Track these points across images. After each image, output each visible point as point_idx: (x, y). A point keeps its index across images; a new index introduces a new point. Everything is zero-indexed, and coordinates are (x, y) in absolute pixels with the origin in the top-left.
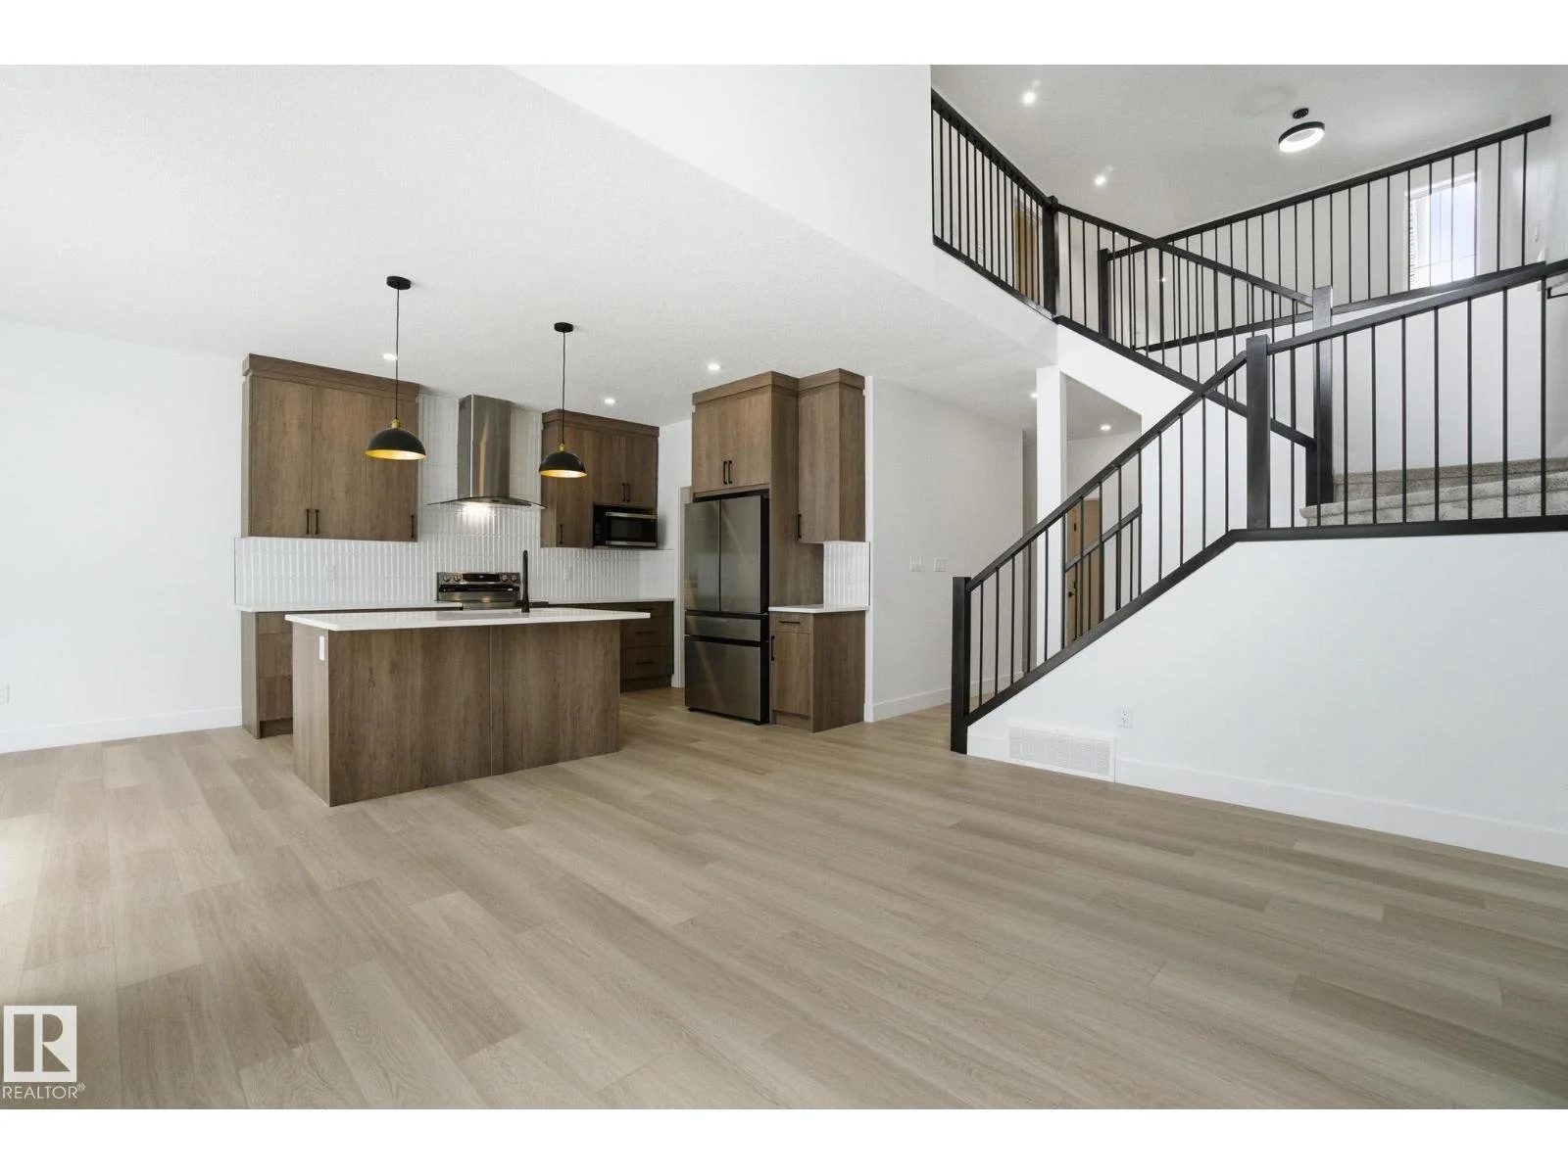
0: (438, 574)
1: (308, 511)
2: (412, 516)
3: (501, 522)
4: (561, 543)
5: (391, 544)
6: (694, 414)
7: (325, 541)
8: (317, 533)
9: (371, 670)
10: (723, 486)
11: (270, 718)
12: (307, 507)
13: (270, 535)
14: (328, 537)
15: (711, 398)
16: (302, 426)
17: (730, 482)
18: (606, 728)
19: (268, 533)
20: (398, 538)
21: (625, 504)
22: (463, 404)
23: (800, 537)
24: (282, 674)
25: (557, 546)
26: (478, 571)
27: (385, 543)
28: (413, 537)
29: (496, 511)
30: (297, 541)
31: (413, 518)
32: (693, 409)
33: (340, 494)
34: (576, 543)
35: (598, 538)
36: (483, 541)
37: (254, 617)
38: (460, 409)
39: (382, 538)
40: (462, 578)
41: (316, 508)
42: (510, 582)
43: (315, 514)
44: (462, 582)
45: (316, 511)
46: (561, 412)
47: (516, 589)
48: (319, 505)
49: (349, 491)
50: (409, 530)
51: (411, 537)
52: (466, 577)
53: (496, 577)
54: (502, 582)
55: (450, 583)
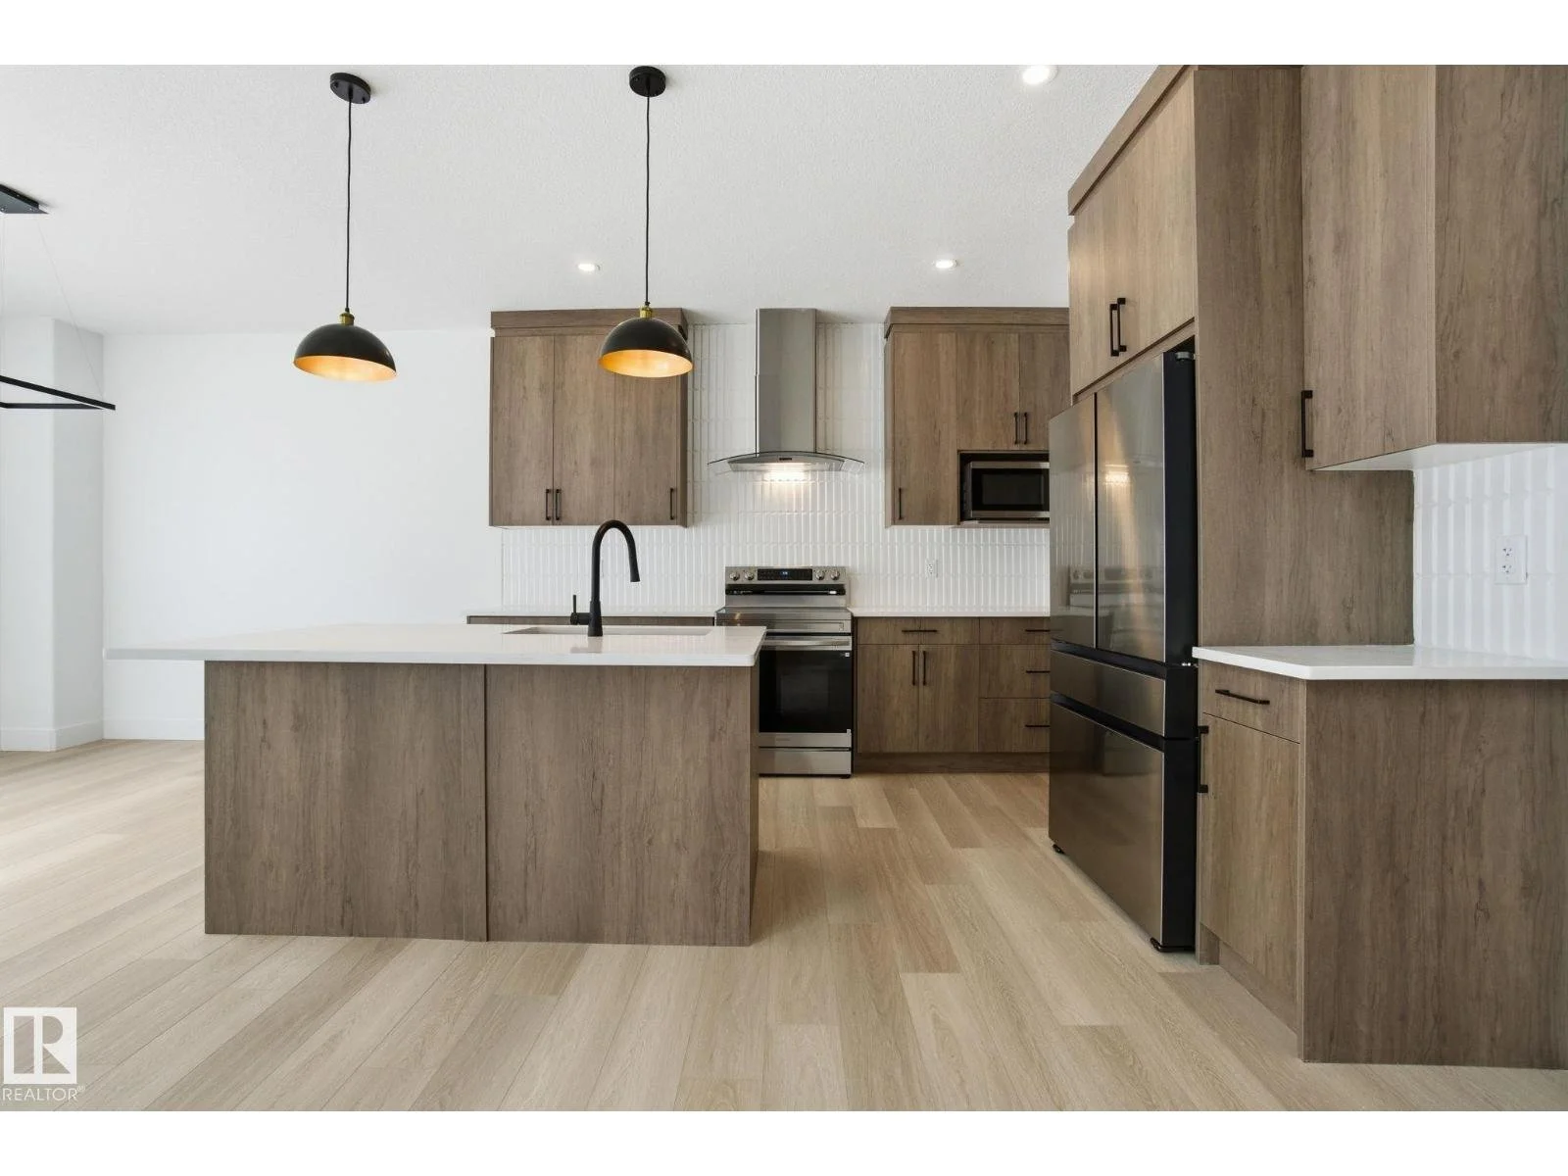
0: (729, 569)
3: (822, 491)
4: (901, 518)
8: (560, 518)
9: (265, 723)
10: (1113, 364)
12: (547, 487)
13: (511, 524)
16: (543, 388)
17: (1123, 350)
18: (715, 891)
19: (511, 521)
23: (1309, 453)
26: (779, 566)
28: (674, 519)
31: (674, 492)
33: (585, 468)
34: (930, 517)
36: (795, 520)
40: (756, 574)
41: (556, 487)
42: (828, 581)
43: (555, 494)
44: (756, 581)
45: (558, 491)
46: (895, 311)
47: (841, 591)
48: (561, 483)
49: (595, 463)
50: (669, 510)
51: (672, 518)
52: (764, 573)
53: (807, 573)
54: (815, 581)
55: (738, 582)
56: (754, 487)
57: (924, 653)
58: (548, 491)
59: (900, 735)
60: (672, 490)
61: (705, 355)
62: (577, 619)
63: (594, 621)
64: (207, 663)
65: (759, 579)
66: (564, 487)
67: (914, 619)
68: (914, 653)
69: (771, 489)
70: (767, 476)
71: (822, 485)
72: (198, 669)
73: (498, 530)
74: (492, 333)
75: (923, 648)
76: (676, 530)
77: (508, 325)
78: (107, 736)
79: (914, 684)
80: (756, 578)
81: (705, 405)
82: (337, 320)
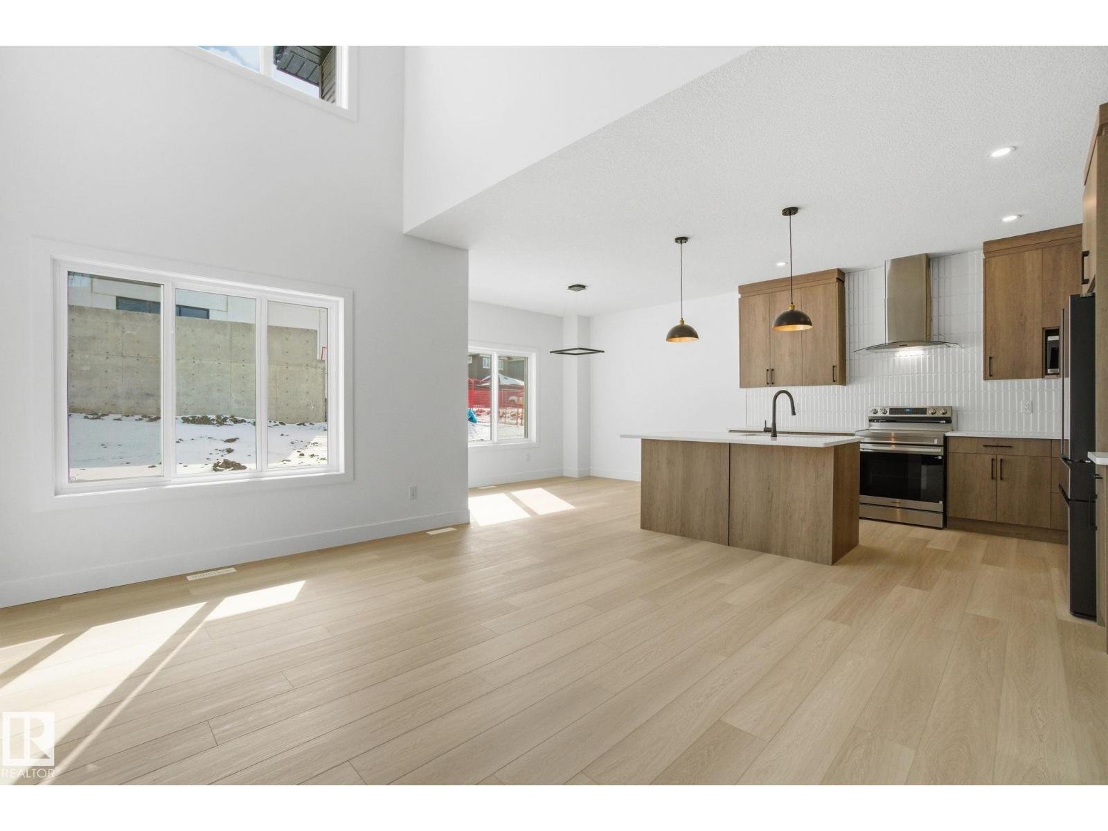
0: (870, 408)
8: (772, 383)
9: (658, 462)
12: (767, 368)
16: (764, 319)
26: (905, 406)
28: (843, 381)
40: (888, 411)
41: (772, 368)
42: (939, 414)
43: (771, 372)
44: (888, 414)
45: (772, 370)
46: (986, 244)
47: (948, 421)
48: (774, 366)
50: (832, 376)
51: (834, 381)
52: (893, 410)
53: (923, 411)
54: (929, 414)
55: (877, 415)
57: (1001, 460)
58: (768, 370)
59: (980, 509)
60: (834, 366)
61: (856, 289)
62: (766, 430)
63: (773, 432)
64: (642, 439)
65: (890, 414)
66: (778, 368)
67: (994, 439)
68: (993, 460)
69: (900, 361)
70: (897, 354)
71: (936, 357)
72: (640, 441)
73: (744, 390)
74: (739, 296)
75: (999, 457)
76: (837, 388)
77: (747, 291)
78: (591, 475)
79: (992, 478)
80: (888, 413)
81: (856, 316)
82: (679, 323)
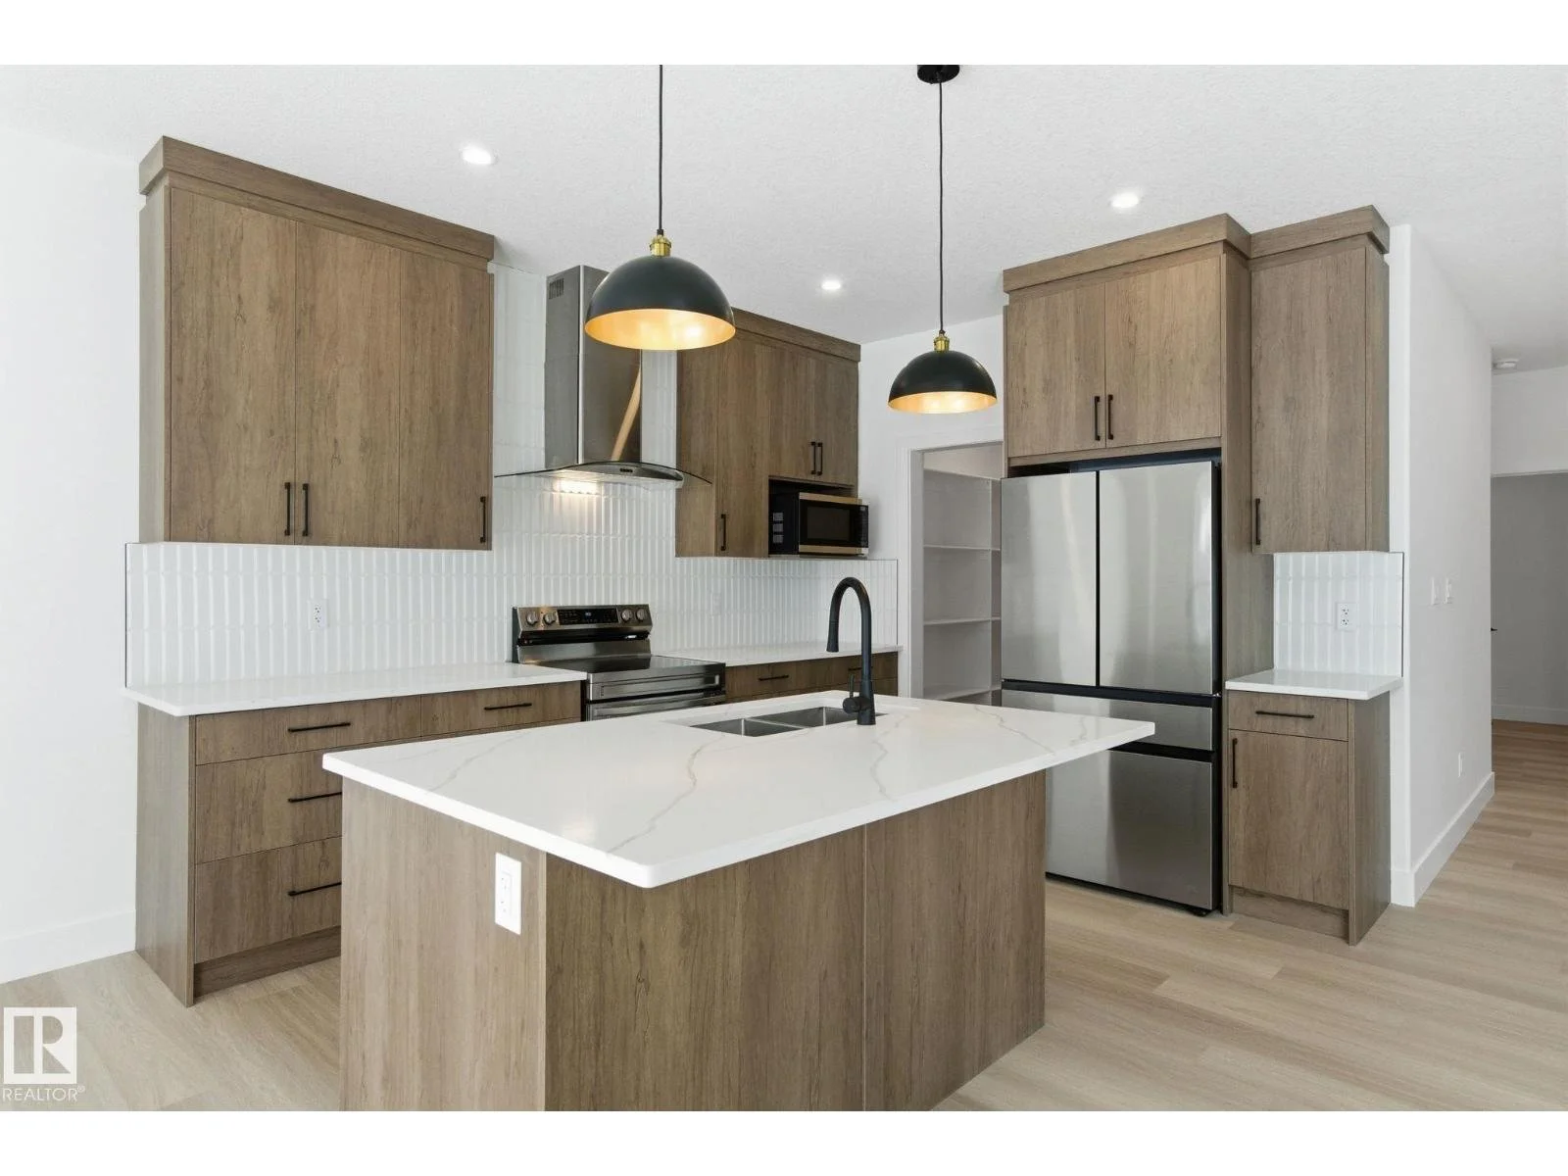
0: (514, 611)
1: (288, 486)
2: (483, 499)
3: (615, 511)
4: (723, 549)
5: (443, 553)
6: (1006, 309)
7: (323, 550)
8: (306, 533)
10: (1091, 444)
11: (220, 954)
12: (286, 480)
13: (212, 538)
14: (325, 541)
15: (1055, 275)
16: (275, 305)
17: (1111, 437)
19: (207, 533)
20: (460, 543)
21: (813, 479)
22: (558, 286)
23: (1258, 542)
24: (243, 850)
25: (717, 554)
27: (432, 552)
28: (484, 541)
29: (607, 491)
30: (270, 549)
31: (485, 501)
32: (1006, 300)
33: (352, 453)
34: (746, 551)
35: (779, 539)
37: (185, 729)
38: (550, 296)
39: (429, 543)
40: (557, 617)
41: (303, 478)
43: (301, 492)
44: (557, 626)
45: (304, 487)
48: (310, 473)
49: (367, 445)
50: (478, 527)
51: (482, 540)
52: (565, 615)
53: (611, 615)
54: (621, 622)
55: (538, 628)
56: (541, 497)
58: (286, 487)
65: (561, 624)
66: (315, 480)
69: (561, 501)
80: (557, 621)
